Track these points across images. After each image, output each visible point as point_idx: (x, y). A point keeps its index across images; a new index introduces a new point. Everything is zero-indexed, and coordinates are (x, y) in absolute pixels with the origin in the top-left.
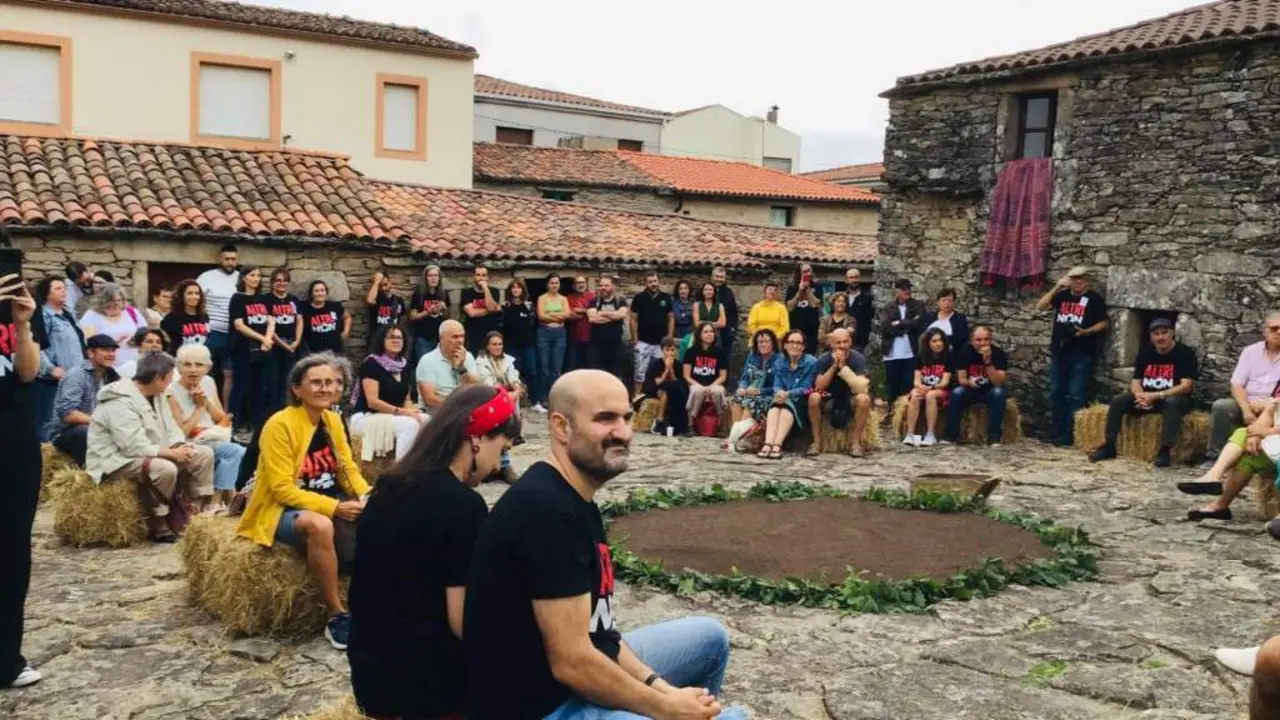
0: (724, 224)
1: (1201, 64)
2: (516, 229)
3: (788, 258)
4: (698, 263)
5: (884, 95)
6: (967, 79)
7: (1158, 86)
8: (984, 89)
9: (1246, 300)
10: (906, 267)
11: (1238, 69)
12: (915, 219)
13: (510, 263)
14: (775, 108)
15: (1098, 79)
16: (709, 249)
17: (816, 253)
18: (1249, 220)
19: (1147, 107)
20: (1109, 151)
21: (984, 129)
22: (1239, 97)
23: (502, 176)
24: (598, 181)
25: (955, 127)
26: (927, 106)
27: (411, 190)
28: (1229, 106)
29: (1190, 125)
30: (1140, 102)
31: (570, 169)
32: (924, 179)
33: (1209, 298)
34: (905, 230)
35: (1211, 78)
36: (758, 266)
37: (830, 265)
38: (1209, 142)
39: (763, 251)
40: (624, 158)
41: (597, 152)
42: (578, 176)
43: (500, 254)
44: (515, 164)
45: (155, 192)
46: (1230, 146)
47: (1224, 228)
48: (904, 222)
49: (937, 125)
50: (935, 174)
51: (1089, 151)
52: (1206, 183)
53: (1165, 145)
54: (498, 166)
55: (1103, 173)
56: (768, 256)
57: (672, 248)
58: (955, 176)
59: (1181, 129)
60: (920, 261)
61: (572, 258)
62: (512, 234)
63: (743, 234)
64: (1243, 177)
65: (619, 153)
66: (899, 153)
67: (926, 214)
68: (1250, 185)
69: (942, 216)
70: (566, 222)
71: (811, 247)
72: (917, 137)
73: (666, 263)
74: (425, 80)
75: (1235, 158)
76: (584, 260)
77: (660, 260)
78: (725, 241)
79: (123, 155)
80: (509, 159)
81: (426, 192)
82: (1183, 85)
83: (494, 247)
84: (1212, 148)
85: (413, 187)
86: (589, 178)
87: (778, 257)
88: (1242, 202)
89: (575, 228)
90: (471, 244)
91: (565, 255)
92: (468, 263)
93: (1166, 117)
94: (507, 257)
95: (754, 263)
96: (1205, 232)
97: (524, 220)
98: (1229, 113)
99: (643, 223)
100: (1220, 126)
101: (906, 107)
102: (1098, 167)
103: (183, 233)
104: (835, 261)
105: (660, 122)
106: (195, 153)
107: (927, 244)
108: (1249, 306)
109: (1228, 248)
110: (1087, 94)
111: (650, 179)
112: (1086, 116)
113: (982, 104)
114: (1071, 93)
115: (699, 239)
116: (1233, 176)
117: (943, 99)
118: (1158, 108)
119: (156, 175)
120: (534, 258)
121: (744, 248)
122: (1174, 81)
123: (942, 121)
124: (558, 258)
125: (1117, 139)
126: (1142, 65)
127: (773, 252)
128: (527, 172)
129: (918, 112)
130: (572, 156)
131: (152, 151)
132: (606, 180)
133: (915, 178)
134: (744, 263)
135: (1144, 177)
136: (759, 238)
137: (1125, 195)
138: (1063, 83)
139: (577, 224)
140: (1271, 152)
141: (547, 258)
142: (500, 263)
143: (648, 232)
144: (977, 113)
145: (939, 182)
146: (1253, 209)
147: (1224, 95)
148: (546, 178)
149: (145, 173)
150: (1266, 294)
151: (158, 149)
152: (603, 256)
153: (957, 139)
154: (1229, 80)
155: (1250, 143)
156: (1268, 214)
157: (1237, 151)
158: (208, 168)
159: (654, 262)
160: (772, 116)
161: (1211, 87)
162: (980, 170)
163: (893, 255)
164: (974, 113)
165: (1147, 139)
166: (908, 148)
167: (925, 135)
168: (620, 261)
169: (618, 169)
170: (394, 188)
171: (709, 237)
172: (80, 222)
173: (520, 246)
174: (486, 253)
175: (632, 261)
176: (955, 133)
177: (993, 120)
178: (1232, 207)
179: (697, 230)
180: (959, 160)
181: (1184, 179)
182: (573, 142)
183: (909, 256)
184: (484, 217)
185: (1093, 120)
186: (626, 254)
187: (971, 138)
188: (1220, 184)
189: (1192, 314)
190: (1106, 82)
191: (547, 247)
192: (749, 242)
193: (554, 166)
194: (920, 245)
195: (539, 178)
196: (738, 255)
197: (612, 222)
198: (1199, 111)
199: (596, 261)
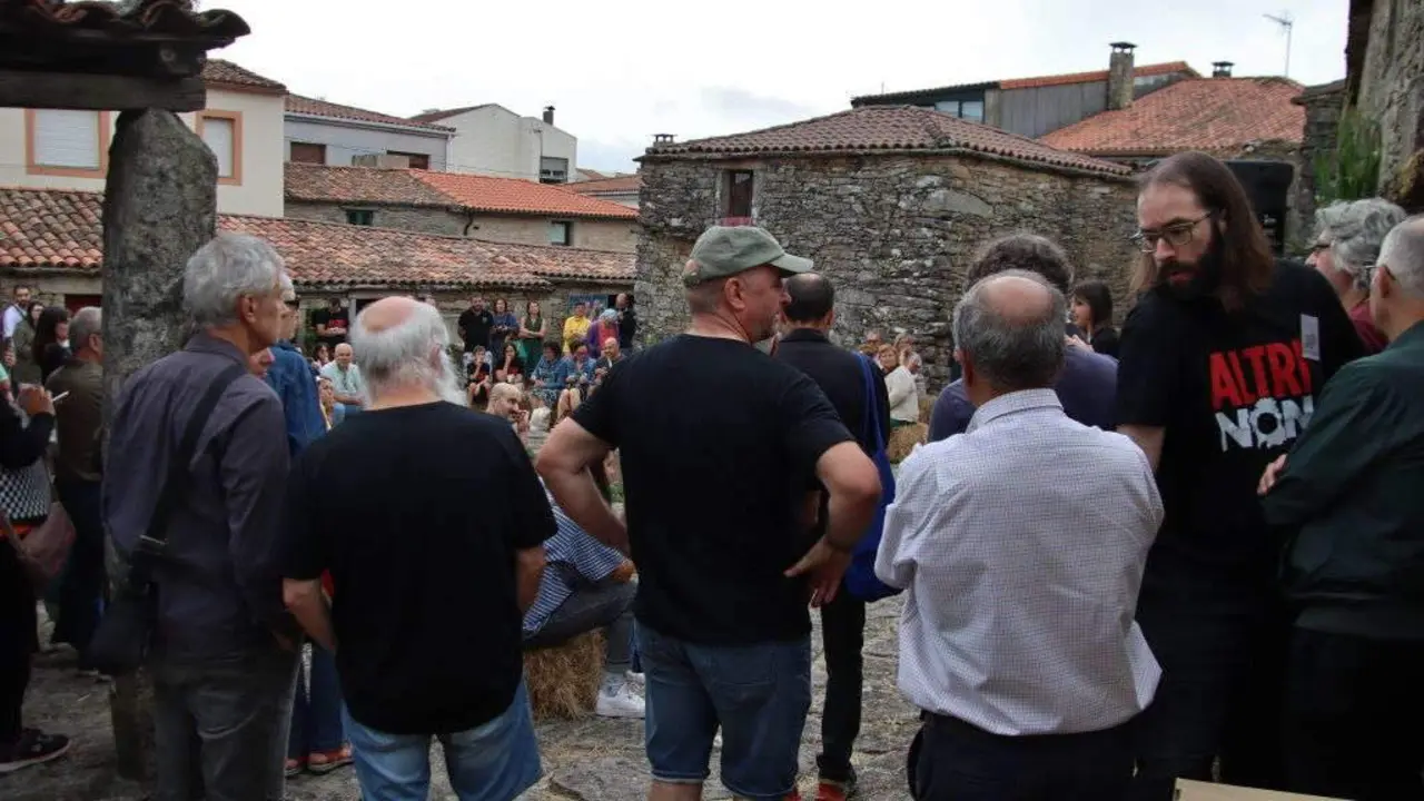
0: (513, 245)
1: (836, 165)
2: (343, 256)
3: (568, 276)
4: (495, 283)
5: (636, 160)
6: (695, 156)
7: (812, 177)
8: (705, 165)
9: (865, 321)
10: (657, 291)
11: (856, 172)
12: (663, 255)
13: (345, 287)
14: (551, 108)
15: (777, 167)
16: (503, 270)
17: (591, 271)
18: (865, 269)
19: (806, 189)
20: (786, 217)
21: (707, 193)
22: (857, 189)
23: (309, 197)
24: (396, 200)
25: (688, 190)
26: (668, 172)
27: (246, 221)
28: (851, 194)
29: (832, 205)
30: (802, 185)
31: (368, 190)
32: (667, 225)
33: (846, 319)
34: (656, 263)
35: (843, 175)
36: (544, 284)
37: (603, 281)
38: (842, 217)
39: (548, 269)
40: (417, 176)
41: (392, 170)
42: (379, 197)
43: (337, 279)
44: (319, 184)
45: (56, 235)
46: (854, 220)
47: (852, 274)
48: (655, 256)
49: (676, 186)
50: (675, 222)
51: (773, 216)
52: (841, 243)
53: (818, 216)
54: (305, 186)
55: (782, 232)
56: (552, 275)
57: (473, 270)
58: (689, 225)
59: (826, 206)
60: (667, 286)
61: (394, 282)
62: (342, 261)
63: (529, 254)
64: (862, 242)
65: (412, 172)
66: (649, 204)
67: (670, 252)
68: (865, 246)
69: (680, 254)
70: (382, 248)
71: (587, 265)
72: (661, 193)
73: (469, 283)
74: (239, 114)
75: (856, 228)
76: (403, 283)
77: (465, 281)
78: (515, 262)
79: (17, 200)
80: (312, 179)
81: (259, 222)
82: (825, 177)
83: (330, 274)
84: (844, 220)
85: (248, 218)
86: (388, 197)
87: (560, 275)
88: (862, 258)
89: (391, 253)
90: (312, 272)
91: (389, 279)
92: (312, 288)
93: (818, 197)
94: (341, 282)
95: (541, 281)
96: (842, 276)
97: (347, 246)
98: (852, 198)
99: (446, 246)
100: (848, 207)
101: (653, 171)
102: (779, 227)
103: (93, 271)
104: (607, 278)
105: (446, 138)
106: (75, 198)
107: (671, 274)
108: (867, 326)
109: (855, 286)
110: (772, 176)
111: (442, 197)
112: (771, 191)
113: (706, 175)
114: (761, 174)
115: (494, 260)
116: (856, 240)
117: (679, 168)
118: (812, 191)
119: (50, 219)
120: (363, 282)
121: (531, 267)
122: (821, 174)
123: (680, 184)
124: (383, 282)
125: (790, 209)
126: (803, 161)
127: (556, 270)
128: (331, 192)
129: (662, 175)
130: (369, 175)
131: (38, 197)
132: (403, 198)
133: (661, 224)
134: (533, 282)
135: (806, 237)
136: (543, 258)
137: (796, 247)
138: (756, 166)
139: (392, 249)
140: (876, 226)
141: (373, 283)
142: (337, 287)
143: (450, 255)
144: (703, 181)
145: (677, 229)
146: (866, 262)
147: (850, 187)
148: (350, 199)
149: (41, 218)
150: (875, 317)
151: (43, 195)
152: (418, 279)
153: (689, 199)
154: (853, 178)
155: (865, 220)
156: (875, 266)
157: (858, 224)
158: (91, 213)
159: (460, 283)
160: (549, 115)
161: (842, 180)
162: (706, 222)
163: (648, 281)
164: (700, 180)
165: (807, 211)
166: (656, 201)
167: (667, 193)
168: (433, 283)
169: (412, 187)
170: (232, 219)
171: (502, 258)
172: (13, 264)
173: (351, 272)
174: (326, 279)
175: (442, 283)
176: (688, 194)
177: (713, 188)
178: (856, 260)
179: (491, 251)
180: (691, 214)
181: (829, 239)
182: (366, 160)
183: (660, 282)
184: (313, 244)
185: (776, 195)
186: (437, 276)
187: (699, 199)
188: (849, 244)
189: (837, 330)
190: (782, 170)
191: (371, 271)
192: (536, 262)
193: (355, 186)
194: (666, 274)
195: (342, 198)
196: (527, 275)
197: (420, 246)
198: (836, 196)
199: (413, 283)
